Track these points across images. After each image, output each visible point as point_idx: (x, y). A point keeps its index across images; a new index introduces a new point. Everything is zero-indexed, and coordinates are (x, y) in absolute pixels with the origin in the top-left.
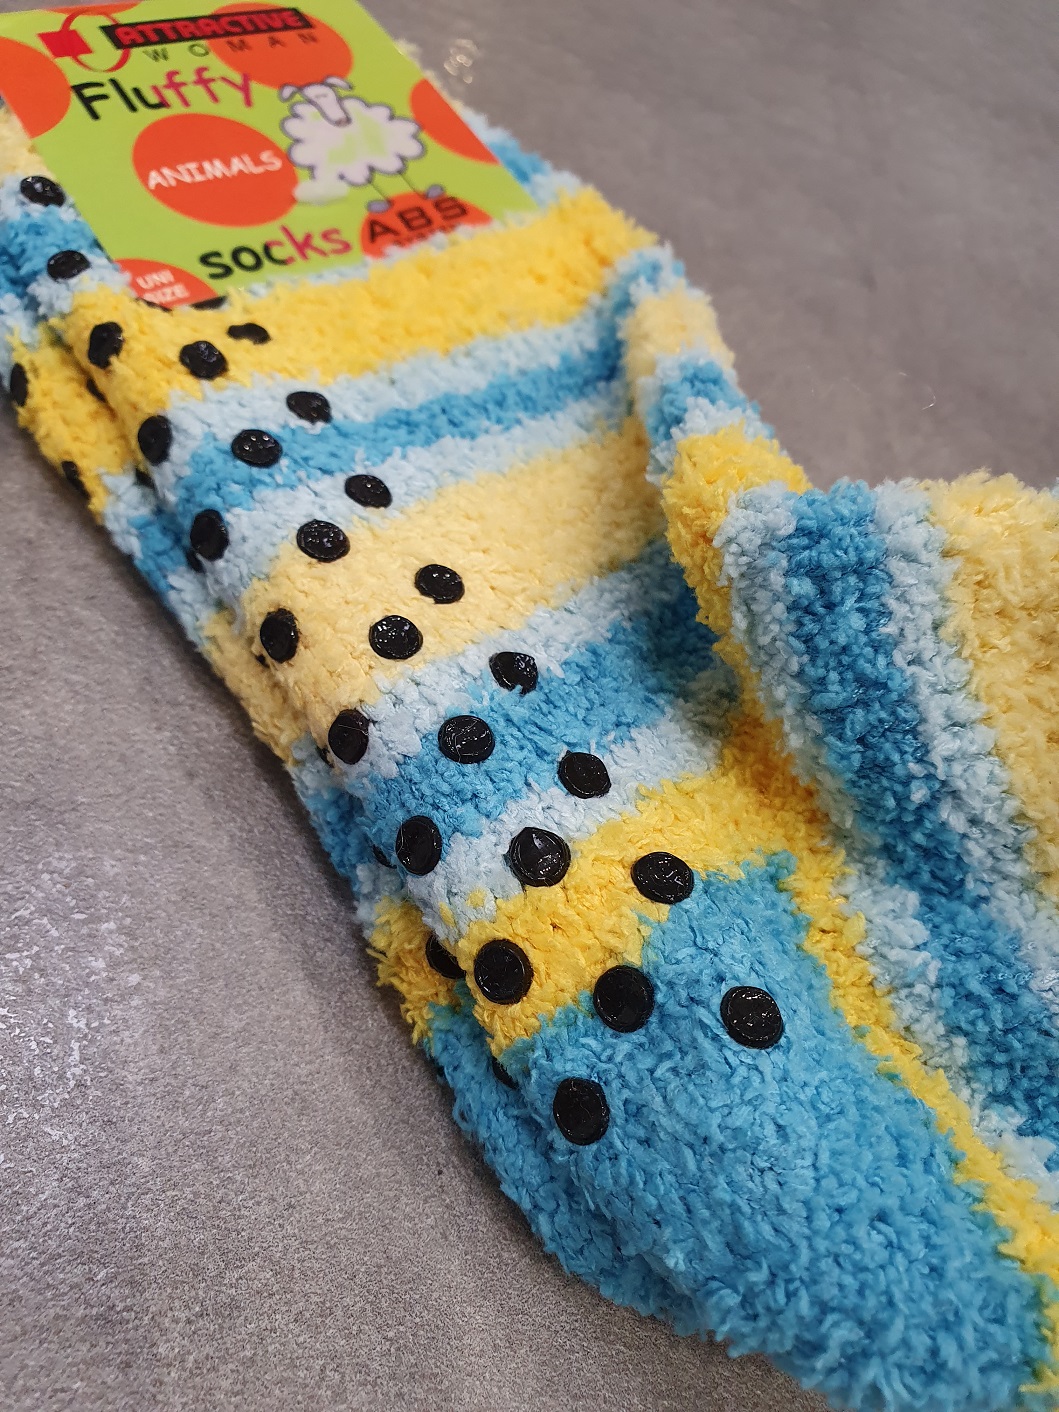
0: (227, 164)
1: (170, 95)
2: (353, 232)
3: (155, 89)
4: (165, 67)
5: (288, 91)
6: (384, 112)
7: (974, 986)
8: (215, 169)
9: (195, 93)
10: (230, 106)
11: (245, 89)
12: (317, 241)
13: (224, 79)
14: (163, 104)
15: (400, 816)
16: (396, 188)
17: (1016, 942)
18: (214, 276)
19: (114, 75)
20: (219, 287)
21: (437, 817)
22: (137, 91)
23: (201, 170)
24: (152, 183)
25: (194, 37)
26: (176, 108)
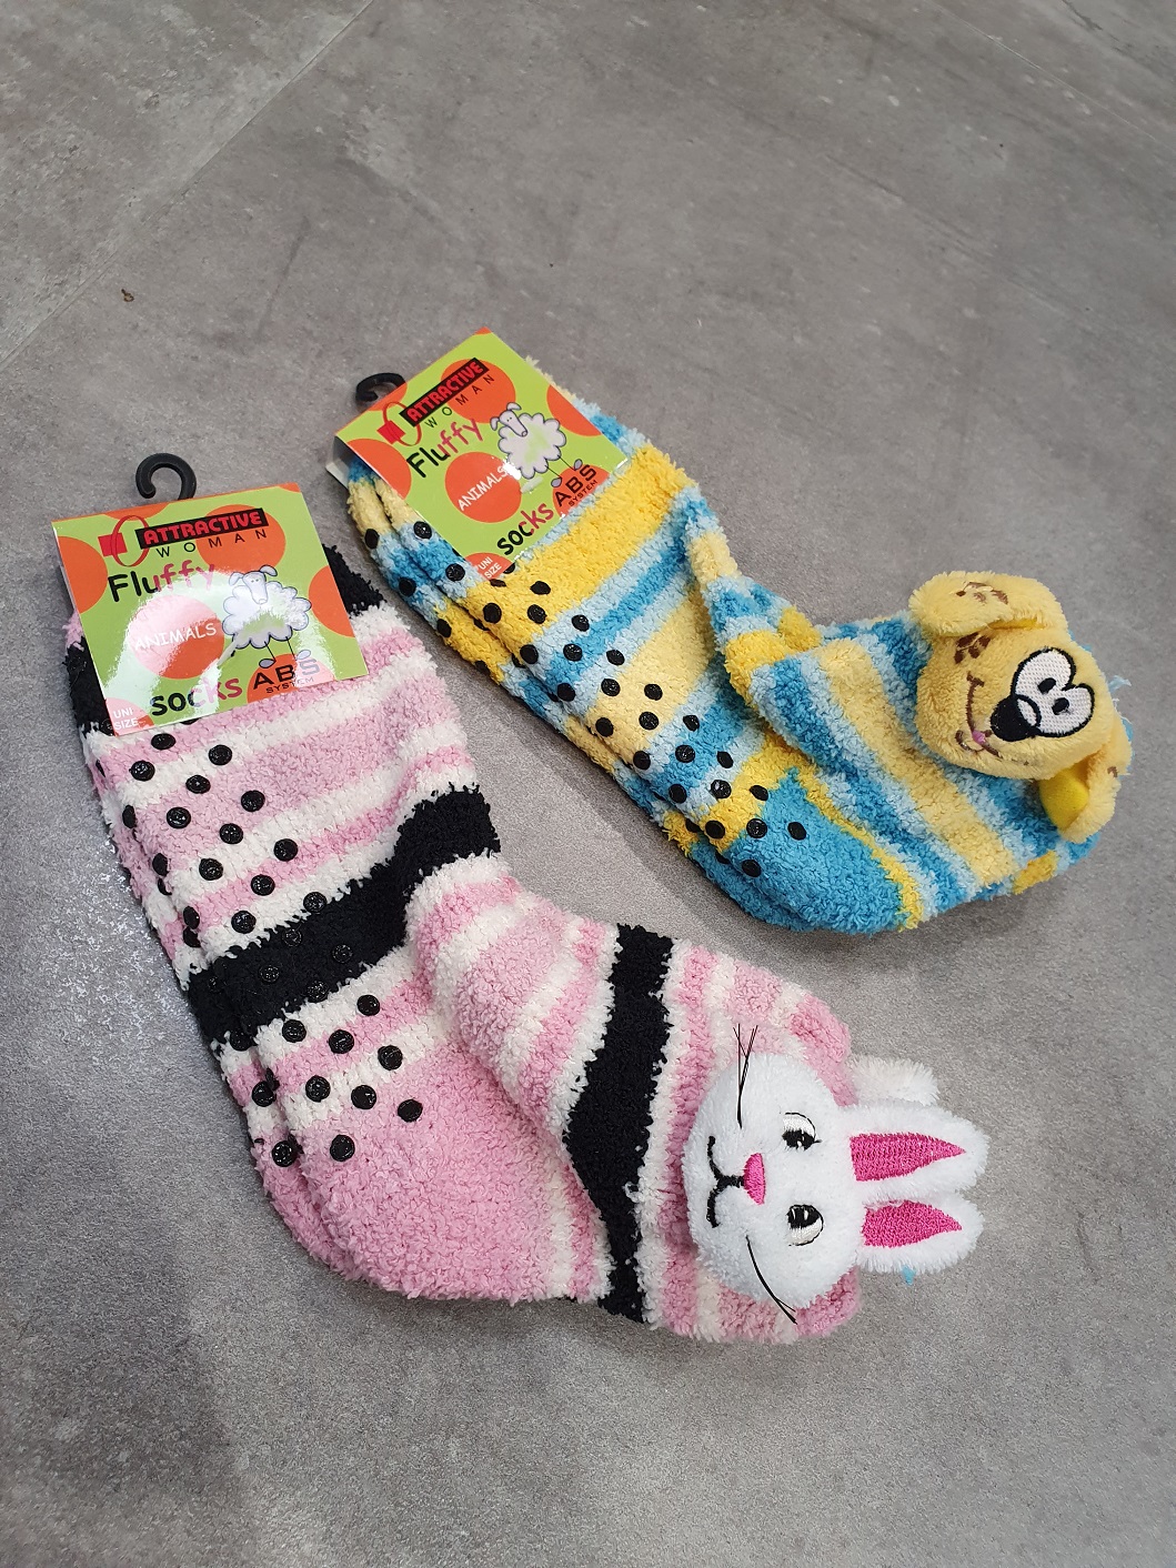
0: (487, 483)
1: (446, 447)
2: (551, 505)
3: (439, 446)
4: (438, 429)
5: (494, 421)
6: (540, 418)
7: (868, 804)
8: (483, 487)
9: (455, 441)
10: (474, 445)
11: (475, 429)
12: (539, 515)
13: (465, 427)
14: (447, 456)
15: (669, 785)
16: (559, 468)
17: (880, 786)
18: (507, 553)
19: (419, 445)
20: (512, 558)
21: (682, 783)
22: (433, 451)
23: (477, 490)
24: (462, 504)
25: (442, 403)
26: (454, 456)
